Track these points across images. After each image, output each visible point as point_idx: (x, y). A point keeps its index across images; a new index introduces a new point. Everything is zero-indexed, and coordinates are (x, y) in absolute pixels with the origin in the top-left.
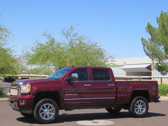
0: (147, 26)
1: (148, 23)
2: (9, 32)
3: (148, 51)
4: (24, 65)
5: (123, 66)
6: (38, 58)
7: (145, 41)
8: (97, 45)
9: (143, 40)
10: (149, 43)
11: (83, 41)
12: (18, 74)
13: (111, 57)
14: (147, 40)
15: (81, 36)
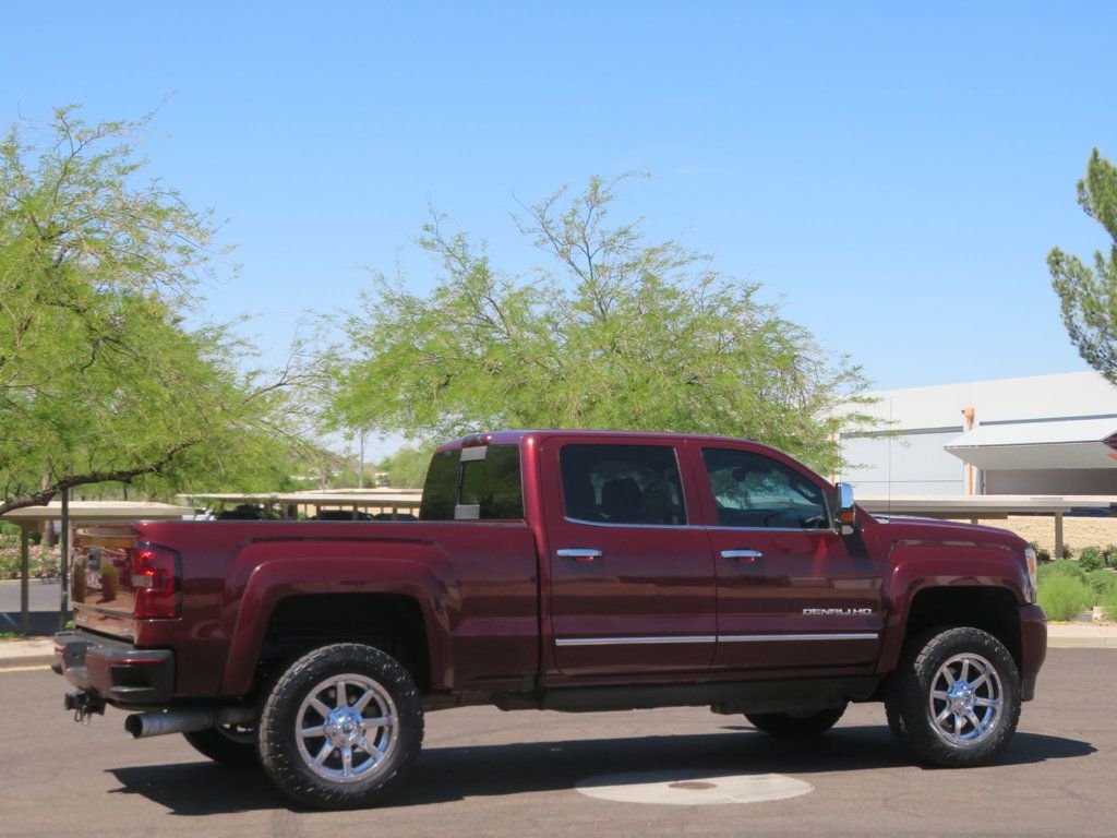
0: (1084, 175)
1: (1090, 155)
2: (202, 226)
3: (1092, 333)
4: (307, 431)
5: (959, 429)
6: (385, 384)
7: (1071, 270)
8: (754, 298)
9: (1057, 263)
10: (1098, 283)
11: (668, 278)
12: (301, 489)
13: (850, 374)
14: (1084, 266)
15: (657, 244)
